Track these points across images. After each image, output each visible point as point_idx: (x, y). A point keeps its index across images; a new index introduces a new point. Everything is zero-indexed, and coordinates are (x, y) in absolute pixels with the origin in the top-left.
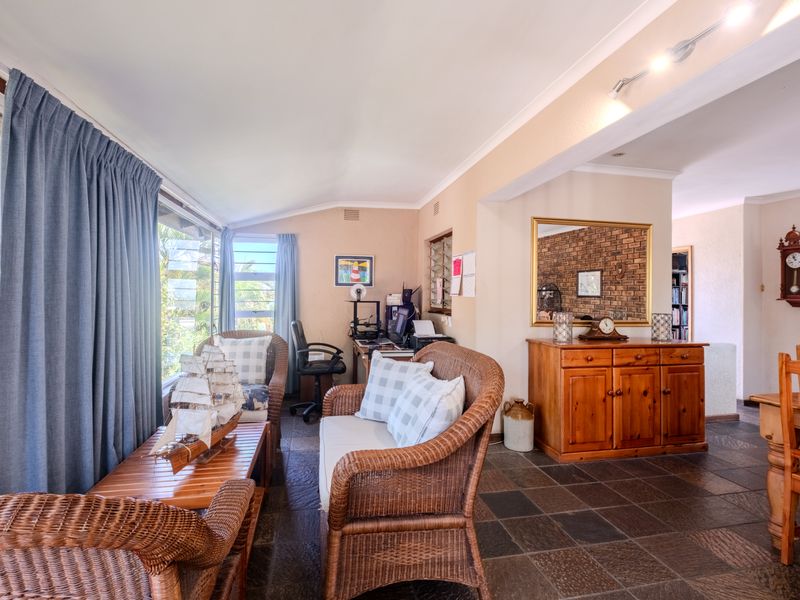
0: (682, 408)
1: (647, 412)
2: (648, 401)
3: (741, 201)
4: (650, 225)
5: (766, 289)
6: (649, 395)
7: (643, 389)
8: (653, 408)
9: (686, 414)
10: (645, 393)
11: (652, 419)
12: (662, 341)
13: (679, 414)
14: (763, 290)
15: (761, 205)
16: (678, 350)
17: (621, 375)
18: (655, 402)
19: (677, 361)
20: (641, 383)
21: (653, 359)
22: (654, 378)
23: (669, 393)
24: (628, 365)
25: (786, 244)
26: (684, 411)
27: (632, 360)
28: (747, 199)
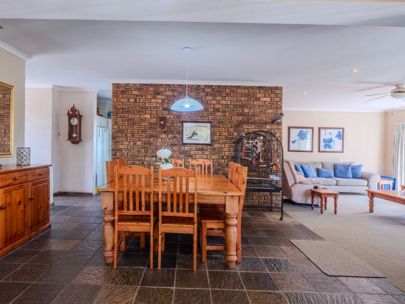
0: (39, 206)
1: (20, 215)
2: (21, 207)
3: (51, 86)
4: (13, 87)
5: (60, 135)
6: (21, 204)
7: (18, 200)
8: (24, 212)
9: (41, 210)
10: (20, 203)
11: (24, 219)
12: (25, 165)
13: (38, 211)
14: (59, 135)
15: (59, 91)
16: (38, 170)
17: (4, 193)
18: (25, 207)
19: (37, 177)
20: (17, 196)
21: (24, 178)
22: (24, 191)
23: (33, 199)
24: (8, 186)
25: (71, 113)
26: (40, 208)
27: (11, 181)
28: (54, 86)
